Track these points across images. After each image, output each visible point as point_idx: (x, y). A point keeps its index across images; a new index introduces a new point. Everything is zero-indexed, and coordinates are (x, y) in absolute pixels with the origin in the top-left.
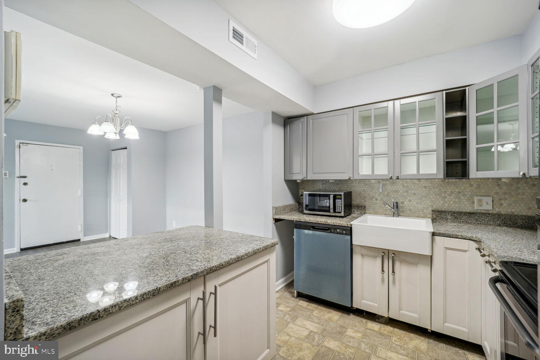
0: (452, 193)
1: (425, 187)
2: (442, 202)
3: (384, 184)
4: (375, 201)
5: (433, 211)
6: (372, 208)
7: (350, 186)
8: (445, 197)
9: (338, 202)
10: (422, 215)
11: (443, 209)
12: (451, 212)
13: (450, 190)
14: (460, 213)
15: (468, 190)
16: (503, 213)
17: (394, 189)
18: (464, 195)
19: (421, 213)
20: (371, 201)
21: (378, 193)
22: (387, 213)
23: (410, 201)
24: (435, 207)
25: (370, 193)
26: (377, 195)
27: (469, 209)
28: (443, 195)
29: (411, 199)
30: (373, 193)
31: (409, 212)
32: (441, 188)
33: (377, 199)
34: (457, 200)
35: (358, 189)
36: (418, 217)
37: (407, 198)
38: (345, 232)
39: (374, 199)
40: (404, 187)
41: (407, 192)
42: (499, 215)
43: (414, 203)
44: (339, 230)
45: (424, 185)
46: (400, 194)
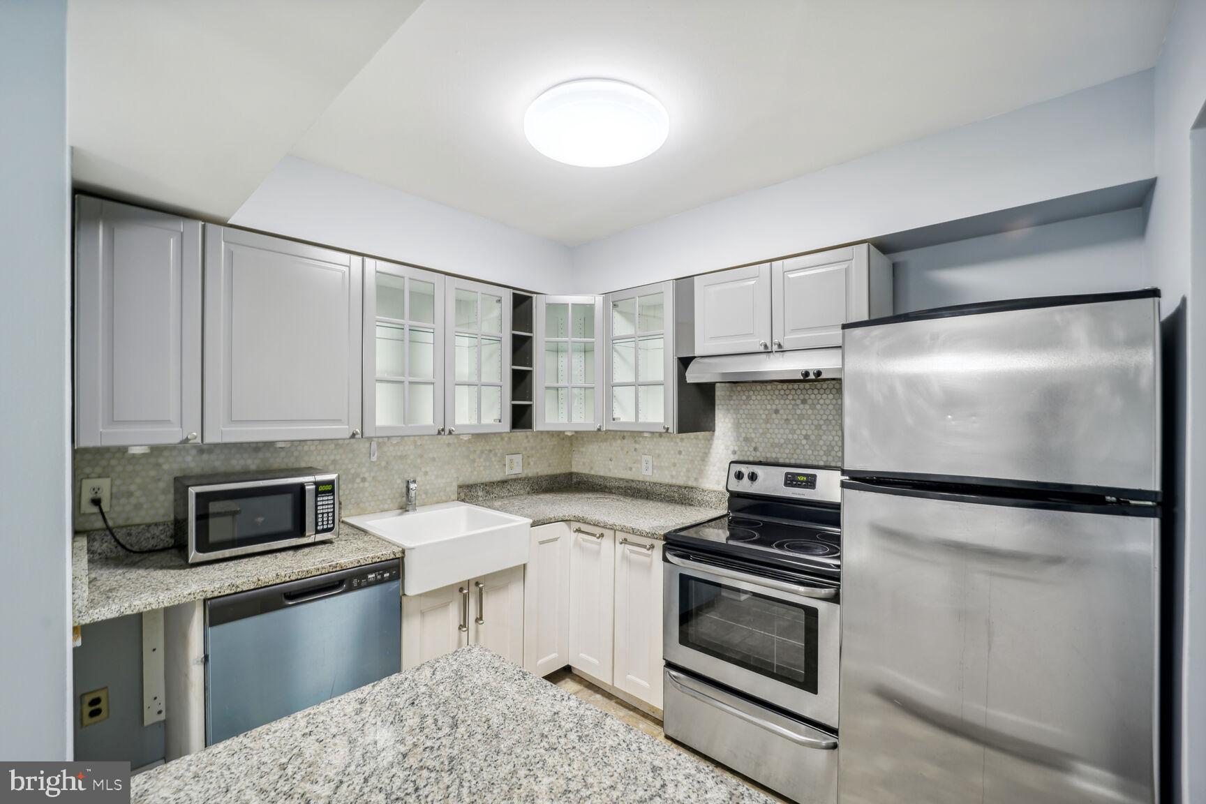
0: (482, 452)
1: (449, 445)
2: (470, 470)
3: (380, 443)
4: (361, 485)
5: (460, 487)
6: (353, 501)
7: (296, 454)
8: (474, 461)
9: (324, 503)
10: (444, 498)
11: (471, 482)
12: (482, 484)
13: (480, 448)
14: (492, 484)
15: (499, 447)
16: (530, 475)
17: (399, 454)
18: (495, 455)
19: (442, 494)
20: (350, 486)
21: (367, 465)
22: (386, 507)
23: (426, 473)
24: (461, 479)
25: (350, 466)
26: (364, 470)
27: (498, 476)
28: (471, 457)
29: (428, 469)
30: (355, 465)
31: (424, 496)
32: (470, 445)
33: (364, 480)
34: (488, 464)
35: (319, 458)
36: (438, 503)
37: (420, 469)
38: (388, 574)
39: (358, 480)
40: (416, 446)
41: (421, 456)
42: (527, 479)
43: (433, 478)
44: (373, 575)
45: (446, 442)
46: (409, 461)
